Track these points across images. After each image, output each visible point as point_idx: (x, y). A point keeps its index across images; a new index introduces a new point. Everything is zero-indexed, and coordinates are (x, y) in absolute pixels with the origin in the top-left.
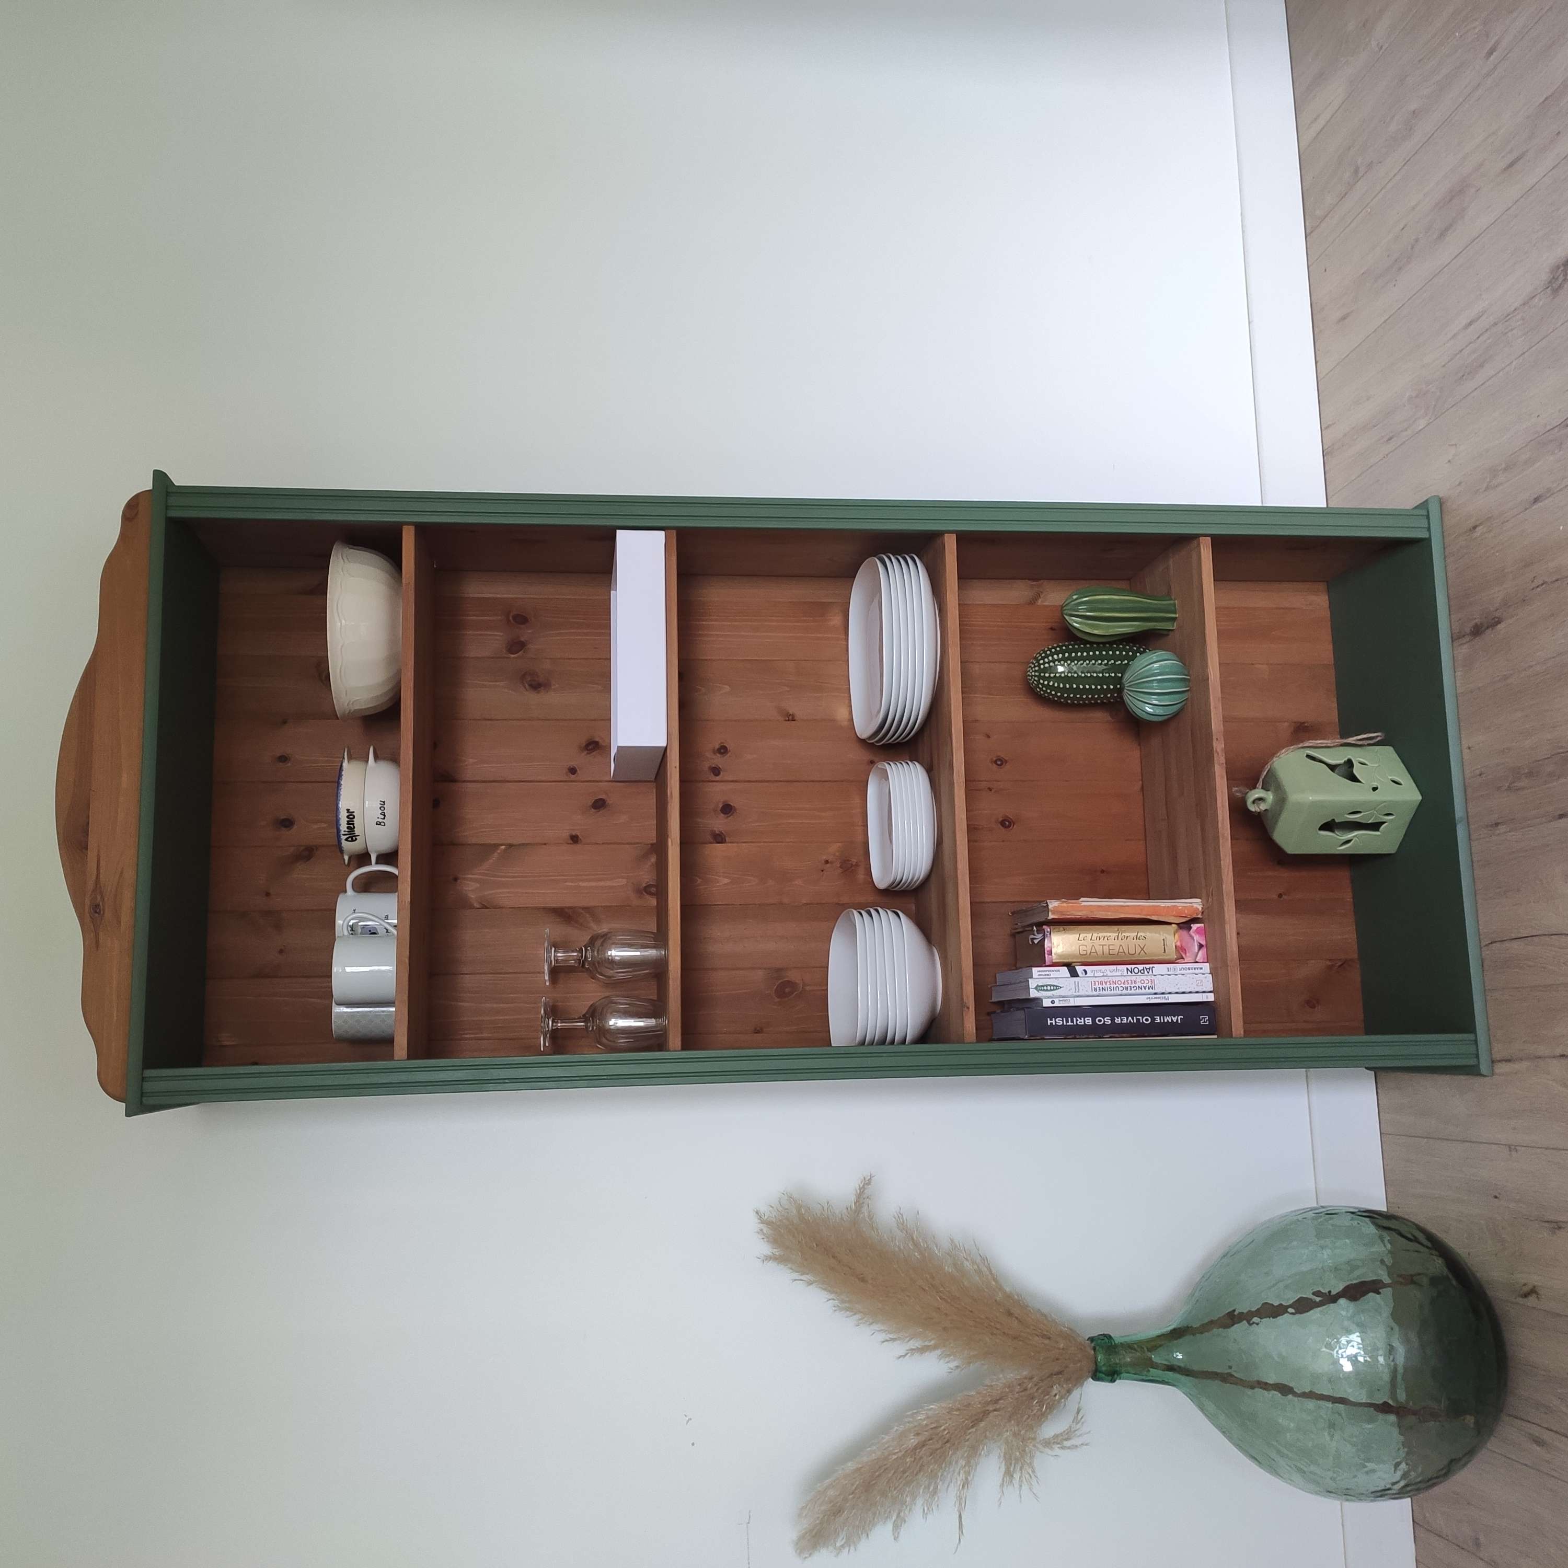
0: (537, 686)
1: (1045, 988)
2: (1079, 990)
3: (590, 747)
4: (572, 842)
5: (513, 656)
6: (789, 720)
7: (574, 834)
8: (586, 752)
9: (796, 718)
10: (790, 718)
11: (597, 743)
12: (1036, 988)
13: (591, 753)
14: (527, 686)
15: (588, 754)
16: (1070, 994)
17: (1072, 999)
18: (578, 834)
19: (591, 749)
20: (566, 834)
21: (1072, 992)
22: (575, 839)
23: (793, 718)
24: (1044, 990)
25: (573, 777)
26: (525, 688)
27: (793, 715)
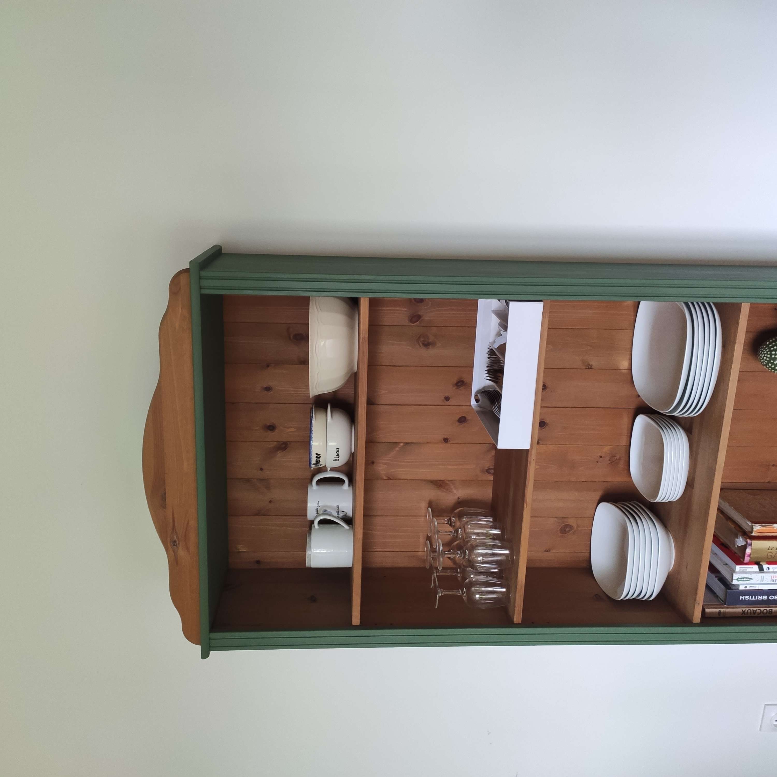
0: (427, 345)
1: (743, 579)
2: (763, 581)
3: (459, 384)
4: (444, 442)
5: (413, 324)
6: (588, 369)
7: (446, 437)
8: (456, 387)
9: (593, 367)
10: (590, 367)
11: (463, 382)
12: (737, 580)
13: (459, 388)
14: (421, 344)
15: (457, 388)
16: (757, 582)
17: (757, 586)
18: (448, 438)
19: (460, 385)
20: (441, 437)
21: (759, 582)
22: (446, 440)
23: (591, 367)
24: (742, 581)
25: (447, 403)
26: (420, 345)
27: (591, 365)
